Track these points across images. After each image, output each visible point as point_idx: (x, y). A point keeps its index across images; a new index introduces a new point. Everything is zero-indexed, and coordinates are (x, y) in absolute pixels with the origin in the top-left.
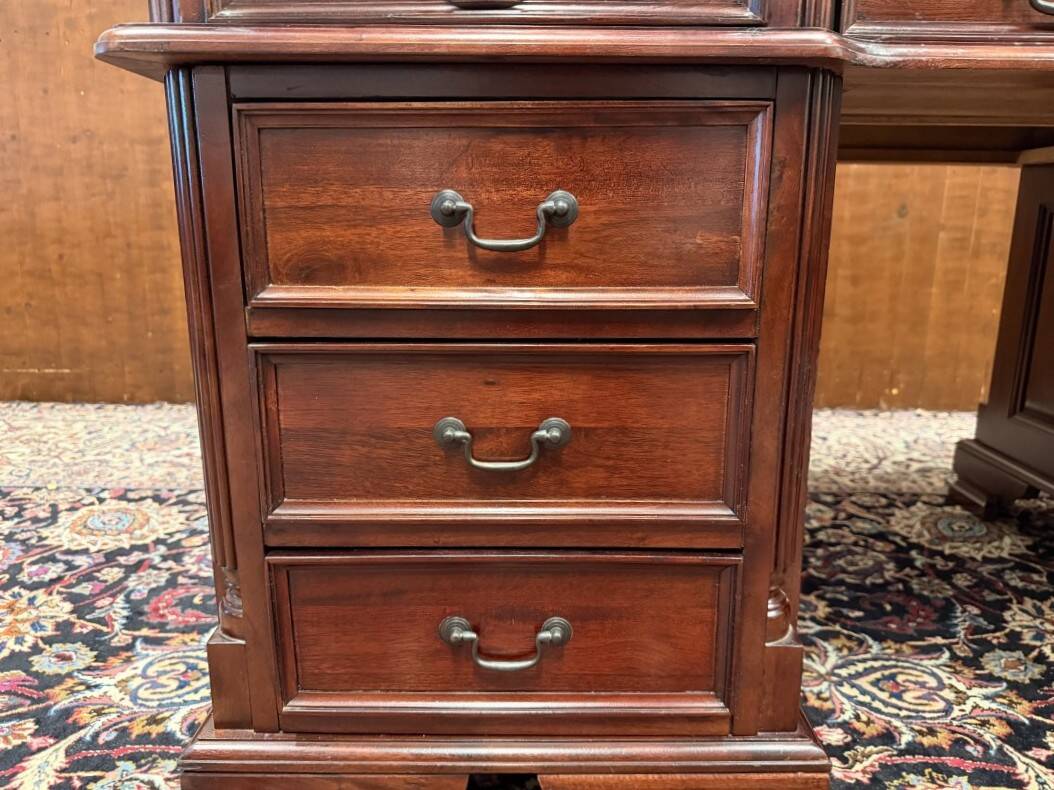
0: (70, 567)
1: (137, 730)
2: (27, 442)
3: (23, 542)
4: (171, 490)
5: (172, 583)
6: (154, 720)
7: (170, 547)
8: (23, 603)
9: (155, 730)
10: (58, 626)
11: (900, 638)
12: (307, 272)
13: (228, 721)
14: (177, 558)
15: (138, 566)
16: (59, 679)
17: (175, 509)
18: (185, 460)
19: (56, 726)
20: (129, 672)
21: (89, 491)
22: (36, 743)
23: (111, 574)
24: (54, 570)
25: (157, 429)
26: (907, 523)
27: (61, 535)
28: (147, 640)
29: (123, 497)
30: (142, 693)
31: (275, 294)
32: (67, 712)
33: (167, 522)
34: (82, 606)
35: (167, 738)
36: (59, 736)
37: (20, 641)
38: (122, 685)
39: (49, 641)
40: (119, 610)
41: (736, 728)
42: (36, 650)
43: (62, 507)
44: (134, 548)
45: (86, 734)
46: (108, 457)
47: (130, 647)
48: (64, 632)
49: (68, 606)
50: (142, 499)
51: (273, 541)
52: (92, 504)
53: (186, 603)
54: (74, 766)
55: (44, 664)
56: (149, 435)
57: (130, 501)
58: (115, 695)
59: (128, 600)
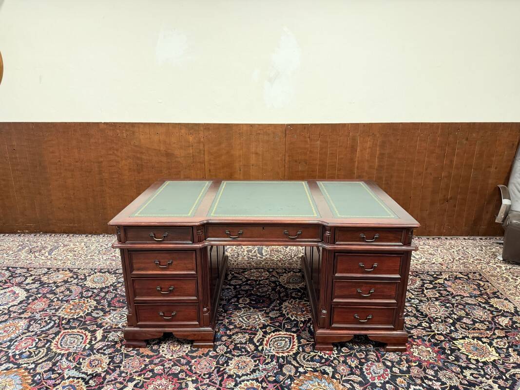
0: (93, 293)
1: (114, 326)
2: (70, 251)
3: (81, 286)
4: (112, 269)
5: (115, 296)
6: (116, 325)
7: (114, 287)
8: (86, 302)
9: (117, 327)
10: (95, 307)
11: (258, 308)
12: (138, 270)
13: (130, 326)
14: (116, 290)
15: (107, 292)
16: (98, 318)
17: (114, 275)
18: (114, 258)
19: (100, 326)
20: (110, 316)
21: (92, 269)
22: (97, 329)
23: (103, 294)
24: (90, 294)
25: (105, 245)
26: (283, 279)
27: (89, 283)
28: (112, 310)
29: (100, 272)
30: (114, 320)
31: (134, 272)
32: (101, 324)
33: (112, 279)
34: (98, 302)
35: (119, 328)
36: (101, 328)
37: (88, 310)
38: (110, 319)
39: (94, 310)
40: (106, 303)
41: (200, 326)
42: (92, 312)
43: (87, 275)
44: (106, 287)
45: (105, 327)
46: (94, 257)
47: (110, 311)
48: (96, 308)
49: (95, 302)
50: (105, 272)
51: (135, 302)
52: (93, 274)
53: (119, 301)
54: (104, 333)
55: (94, 315)
56: (103, 248)
57: (103, 273)
58: (109, 320)
59: (107, 301)
